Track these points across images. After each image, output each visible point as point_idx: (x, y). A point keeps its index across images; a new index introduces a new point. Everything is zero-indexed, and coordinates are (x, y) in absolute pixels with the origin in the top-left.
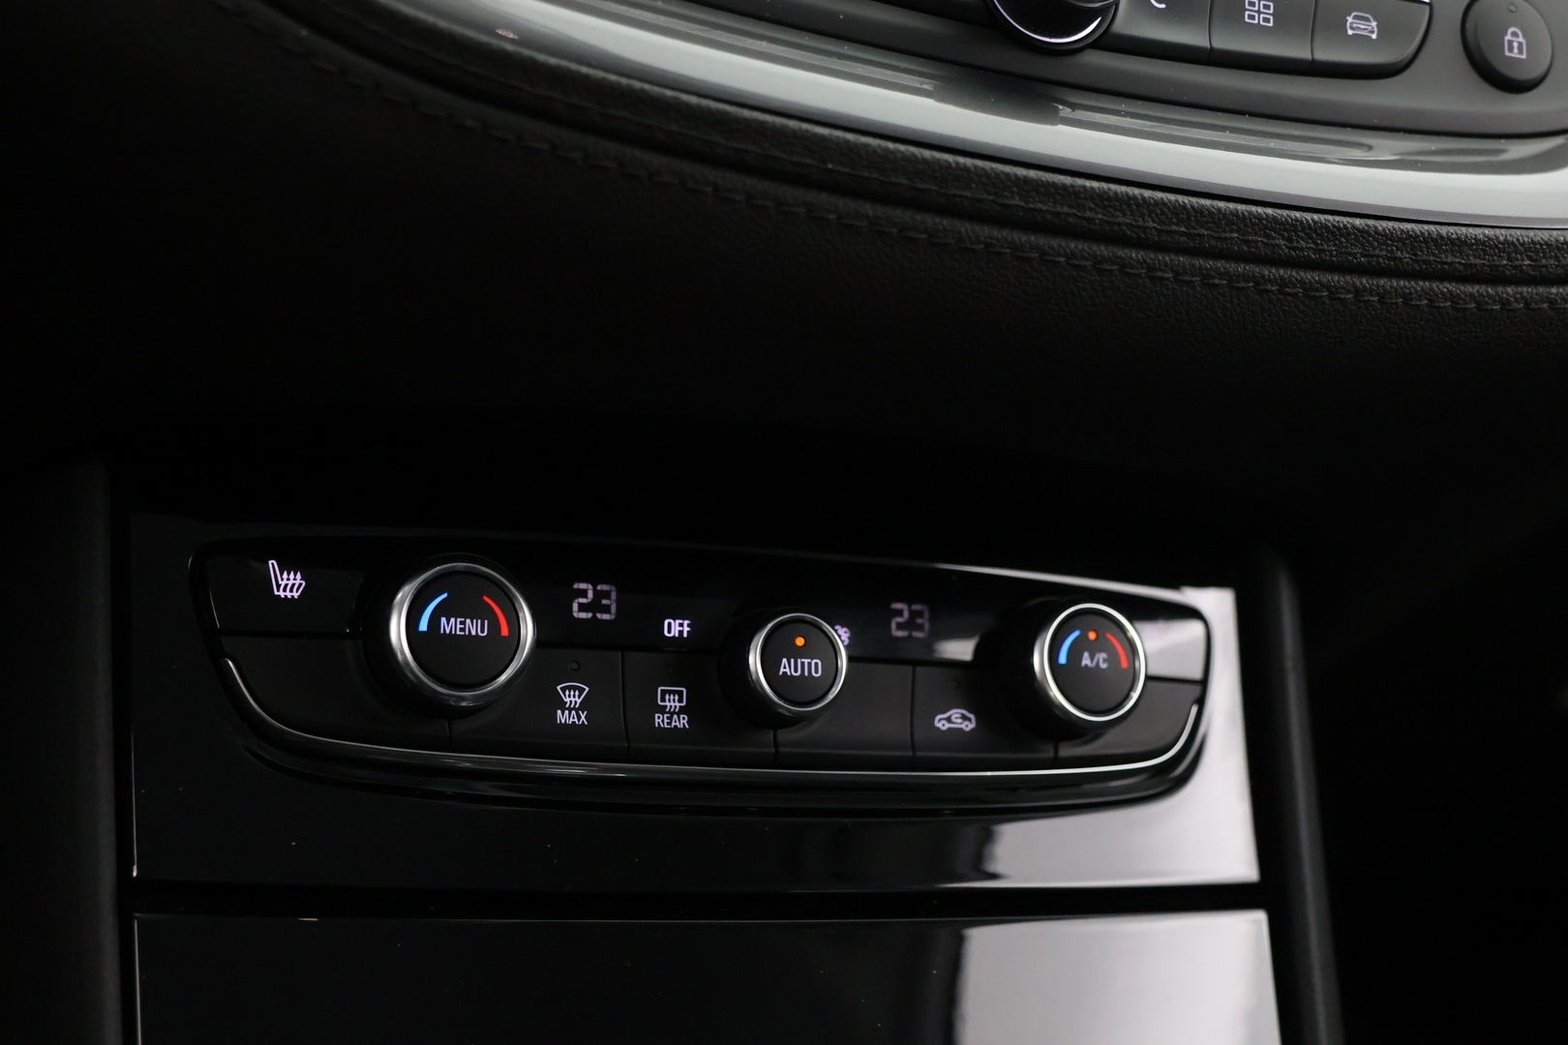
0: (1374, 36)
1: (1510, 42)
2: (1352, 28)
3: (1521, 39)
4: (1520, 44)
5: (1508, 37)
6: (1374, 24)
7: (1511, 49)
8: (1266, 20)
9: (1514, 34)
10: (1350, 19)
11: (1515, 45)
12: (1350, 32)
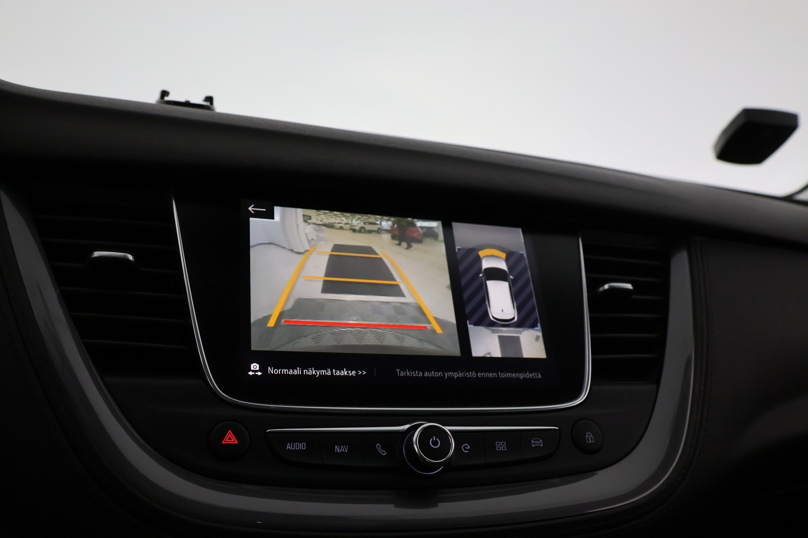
0: (542, 445)
1: (588, 438)
2: (534, 444)
3: (591, 436)
4: (591, 437)
5: (587, 436)
6: (541, 441)
7: (589, 441)
8: (504, 448)
9: (589, 435)
10: (533, 441)
11: (590, 438)
12: (533, 446)
